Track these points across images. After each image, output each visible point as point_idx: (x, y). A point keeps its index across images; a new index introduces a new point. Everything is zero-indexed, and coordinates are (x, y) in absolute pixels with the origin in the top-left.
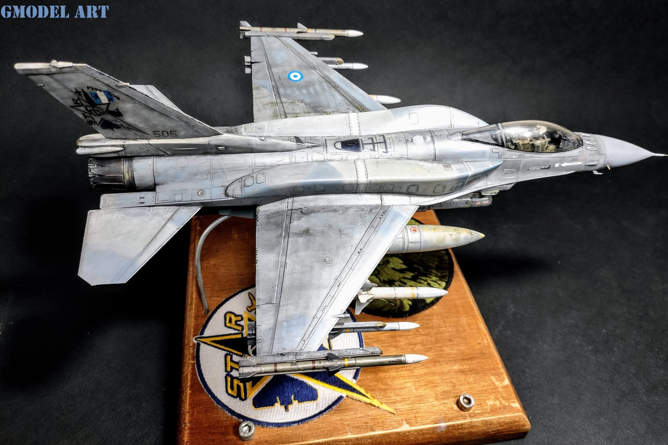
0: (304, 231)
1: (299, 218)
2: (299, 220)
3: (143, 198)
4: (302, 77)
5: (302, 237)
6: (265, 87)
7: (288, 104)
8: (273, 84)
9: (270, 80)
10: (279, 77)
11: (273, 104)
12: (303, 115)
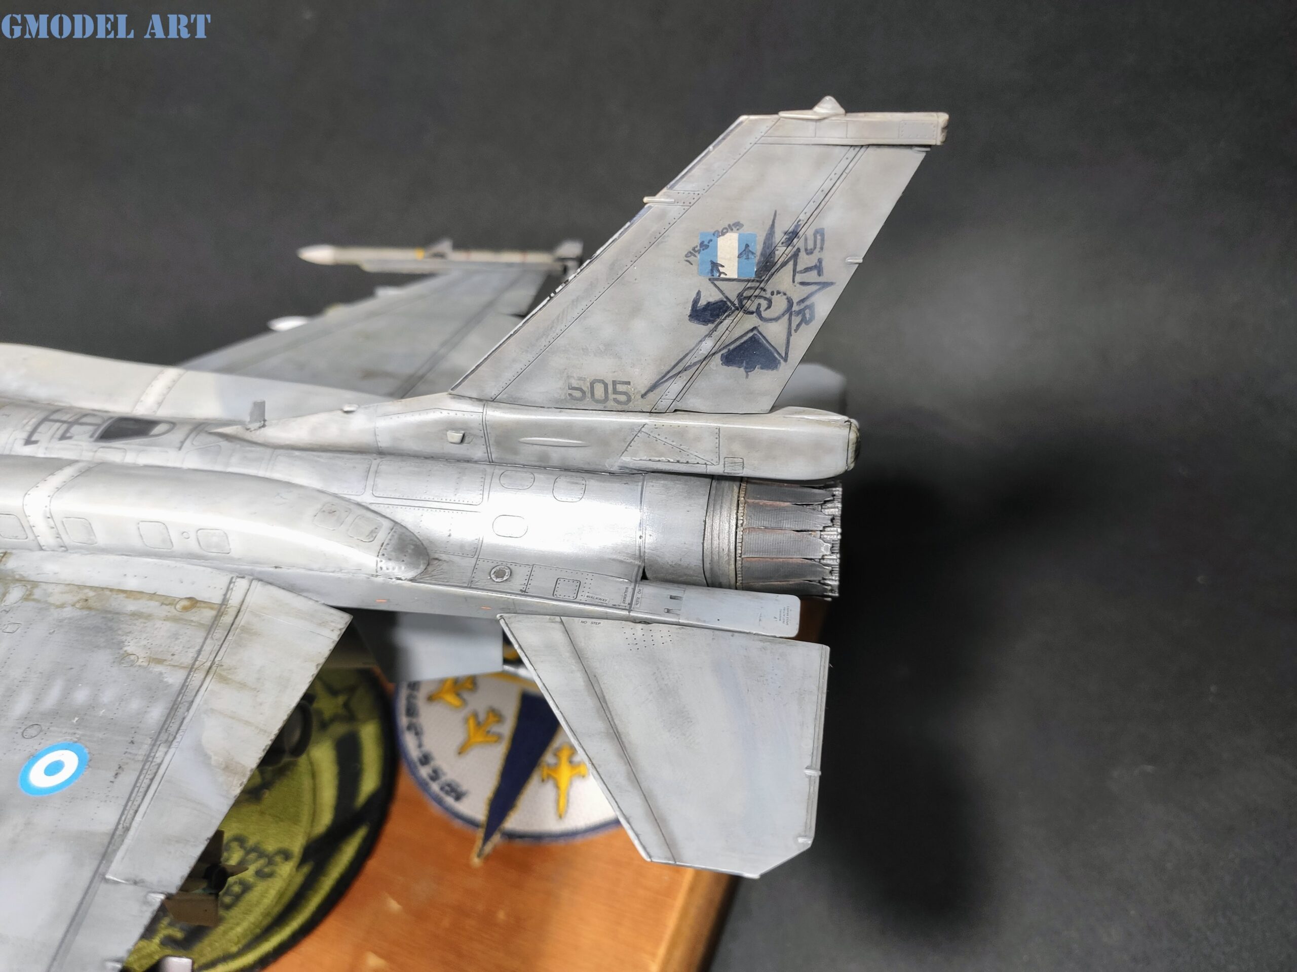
4: (35, 759)
6: (201, 754)
7: (175, 657)
8: (160, 754)
9: (161, 772)
10: (120, 777)
11: (224, 673)
12: (165, 611)
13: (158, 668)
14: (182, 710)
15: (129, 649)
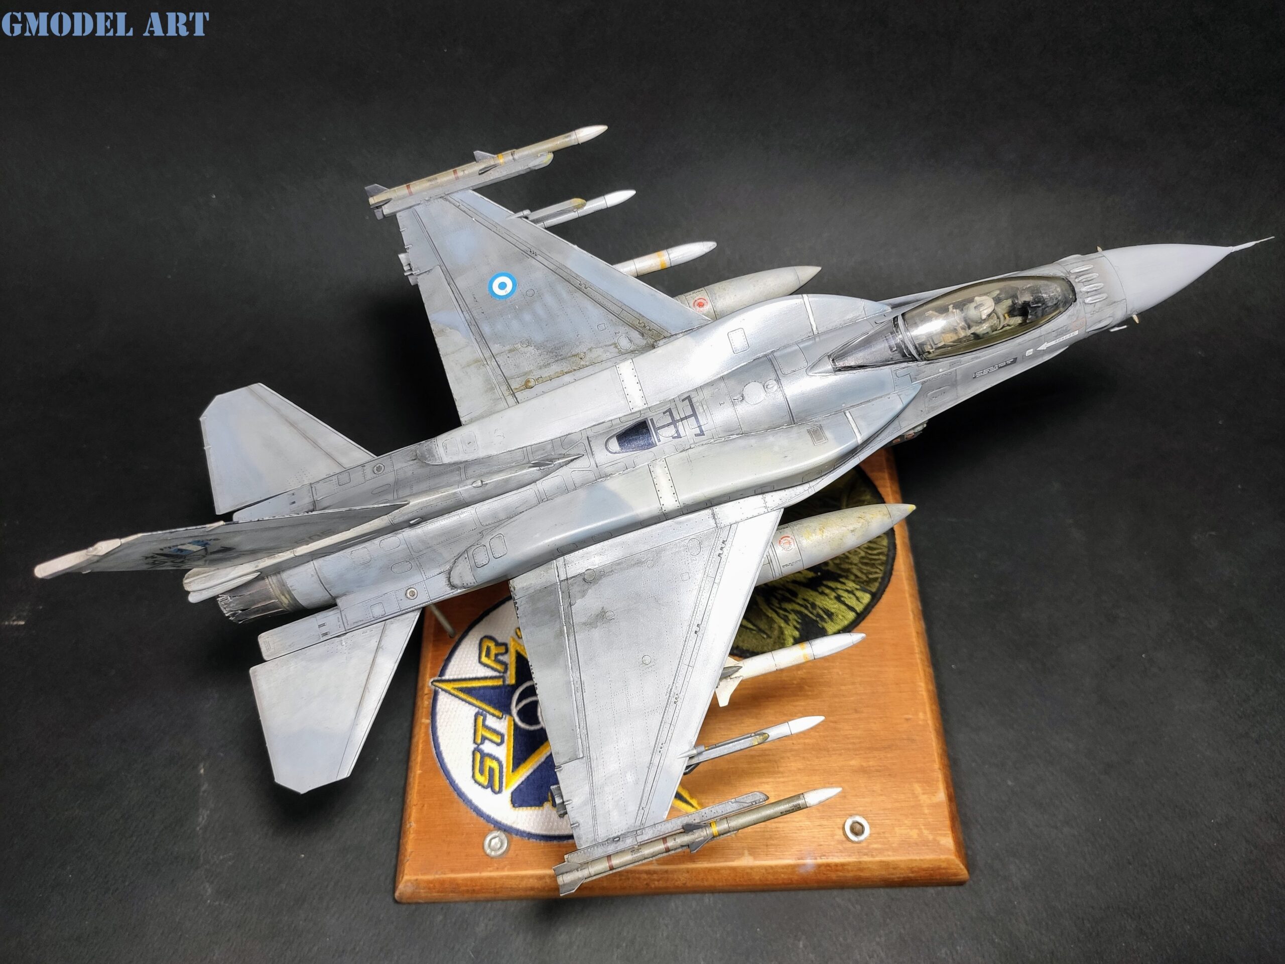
0: (597, 616)
1: (583, 593)
2: (583, 596)
3: (324, 625)
4: (514, 285)
5: (596, 628)
6: (455, 328)
7: (506, 357)
8: (467, 316)
9: (459, 309)
10: (473, 298)
11: (479, 363)
12: (537, 374)
13: (508, 348)
14: (478, 337)
15: (530, 348)
